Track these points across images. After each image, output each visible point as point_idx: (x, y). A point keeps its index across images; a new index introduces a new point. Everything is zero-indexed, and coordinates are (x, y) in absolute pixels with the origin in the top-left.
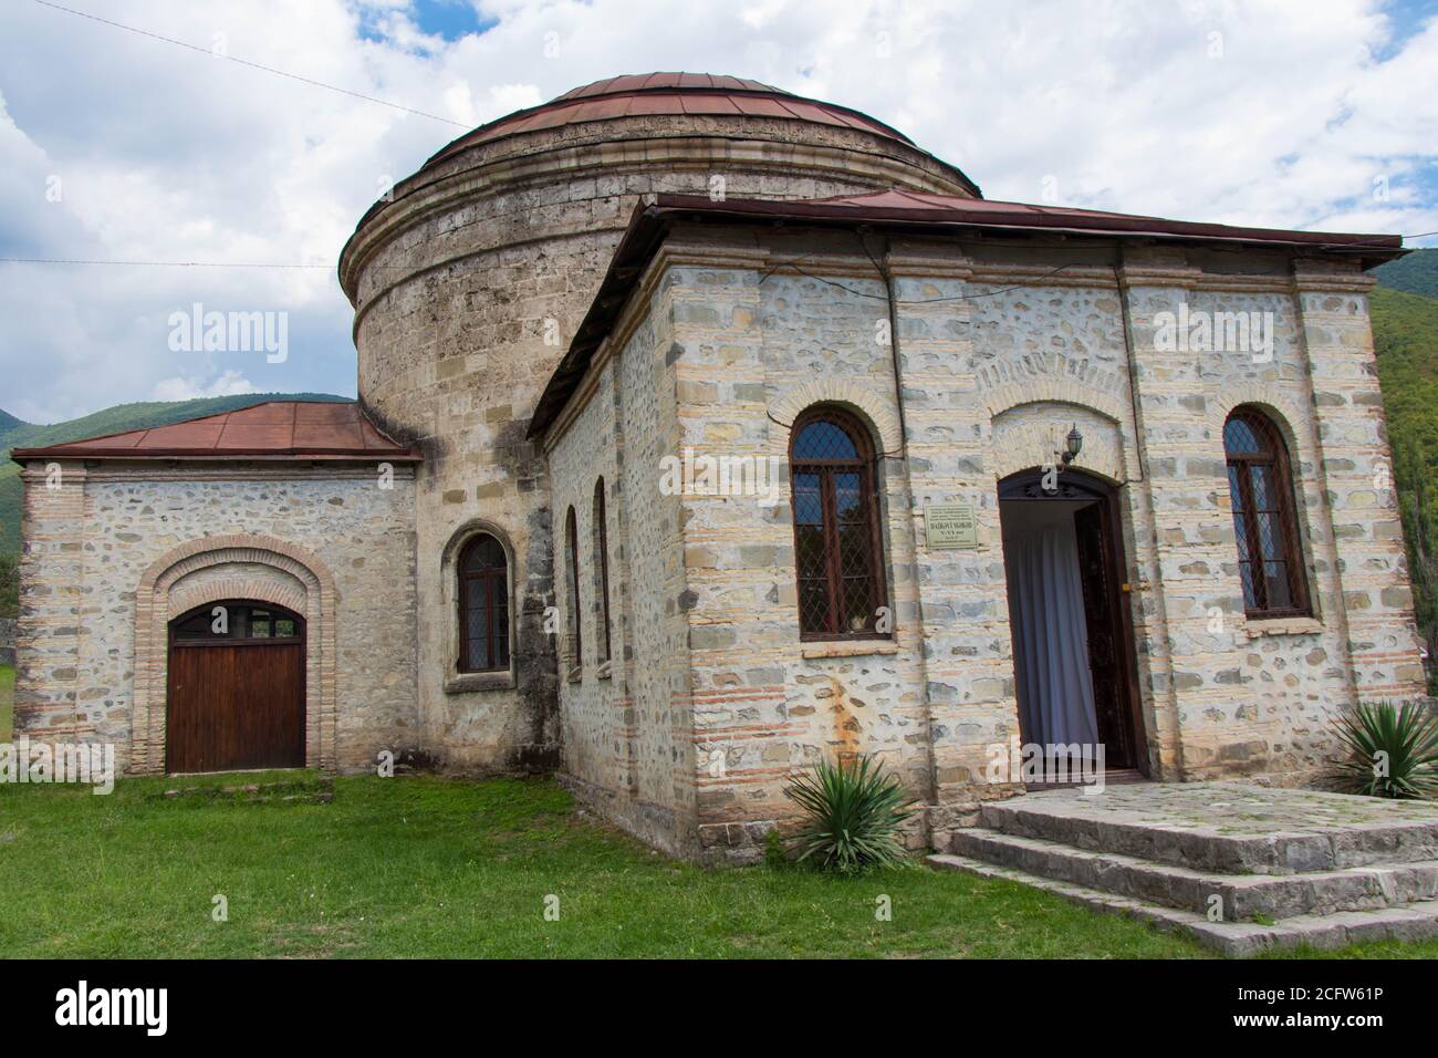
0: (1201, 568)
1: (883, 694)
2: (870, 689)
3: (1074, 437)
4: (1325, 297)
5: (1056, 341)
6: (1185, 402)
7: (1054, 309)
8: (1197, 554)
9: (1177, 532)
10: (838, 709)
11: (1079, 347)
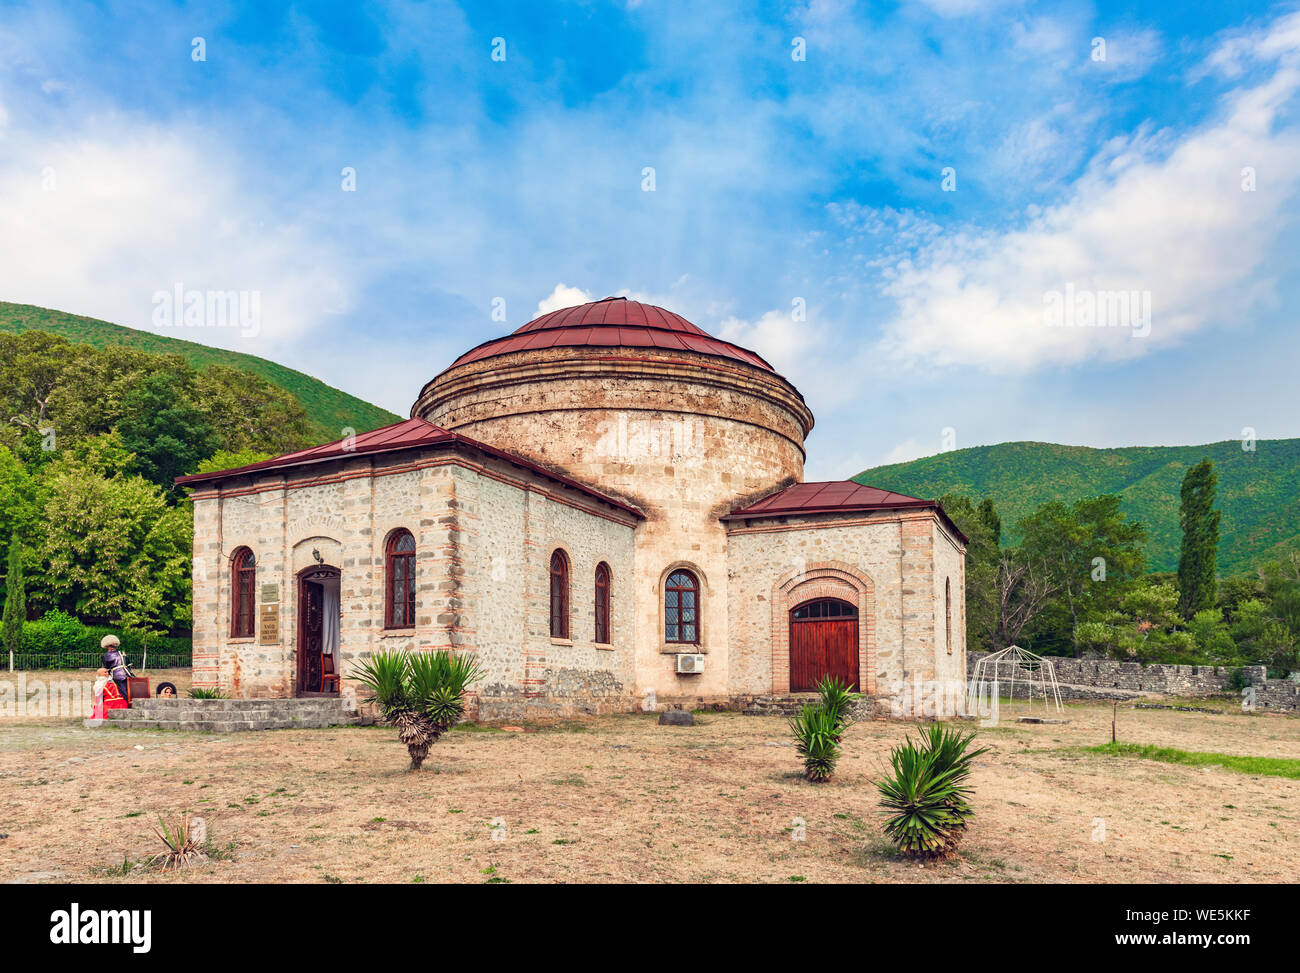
0: (360, 607)
1: (249, 658)
2: (246, 656)
3: (316, 553)
4: (433, 469)
5: (320, 510)
6: (362, 532)
7: (320, 495)
8: (358, 601)
9: (351, 592)
10: (236, 662)
11: (328, 511)
